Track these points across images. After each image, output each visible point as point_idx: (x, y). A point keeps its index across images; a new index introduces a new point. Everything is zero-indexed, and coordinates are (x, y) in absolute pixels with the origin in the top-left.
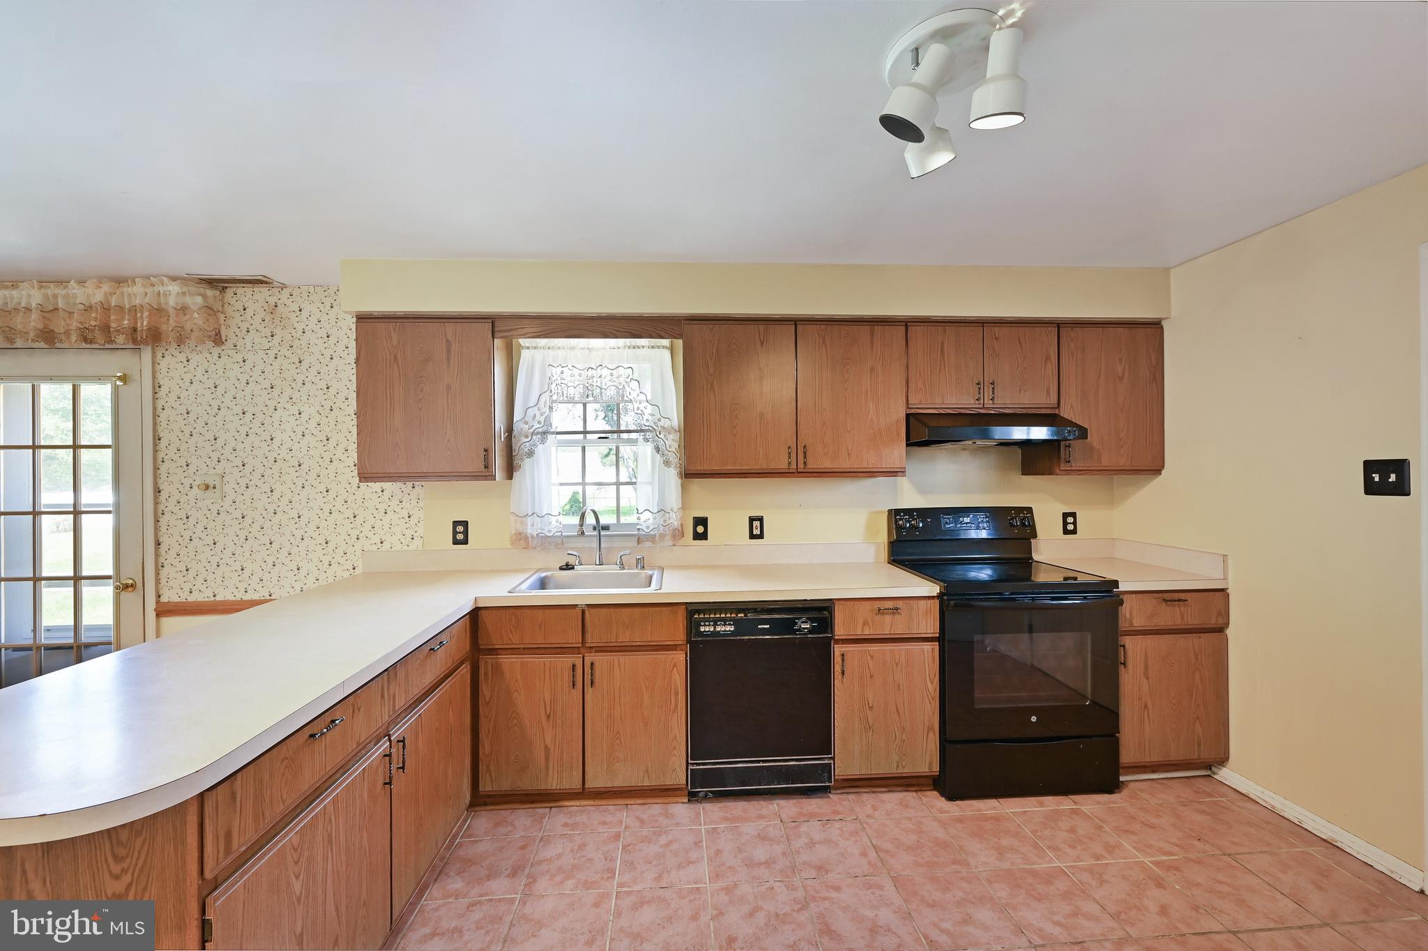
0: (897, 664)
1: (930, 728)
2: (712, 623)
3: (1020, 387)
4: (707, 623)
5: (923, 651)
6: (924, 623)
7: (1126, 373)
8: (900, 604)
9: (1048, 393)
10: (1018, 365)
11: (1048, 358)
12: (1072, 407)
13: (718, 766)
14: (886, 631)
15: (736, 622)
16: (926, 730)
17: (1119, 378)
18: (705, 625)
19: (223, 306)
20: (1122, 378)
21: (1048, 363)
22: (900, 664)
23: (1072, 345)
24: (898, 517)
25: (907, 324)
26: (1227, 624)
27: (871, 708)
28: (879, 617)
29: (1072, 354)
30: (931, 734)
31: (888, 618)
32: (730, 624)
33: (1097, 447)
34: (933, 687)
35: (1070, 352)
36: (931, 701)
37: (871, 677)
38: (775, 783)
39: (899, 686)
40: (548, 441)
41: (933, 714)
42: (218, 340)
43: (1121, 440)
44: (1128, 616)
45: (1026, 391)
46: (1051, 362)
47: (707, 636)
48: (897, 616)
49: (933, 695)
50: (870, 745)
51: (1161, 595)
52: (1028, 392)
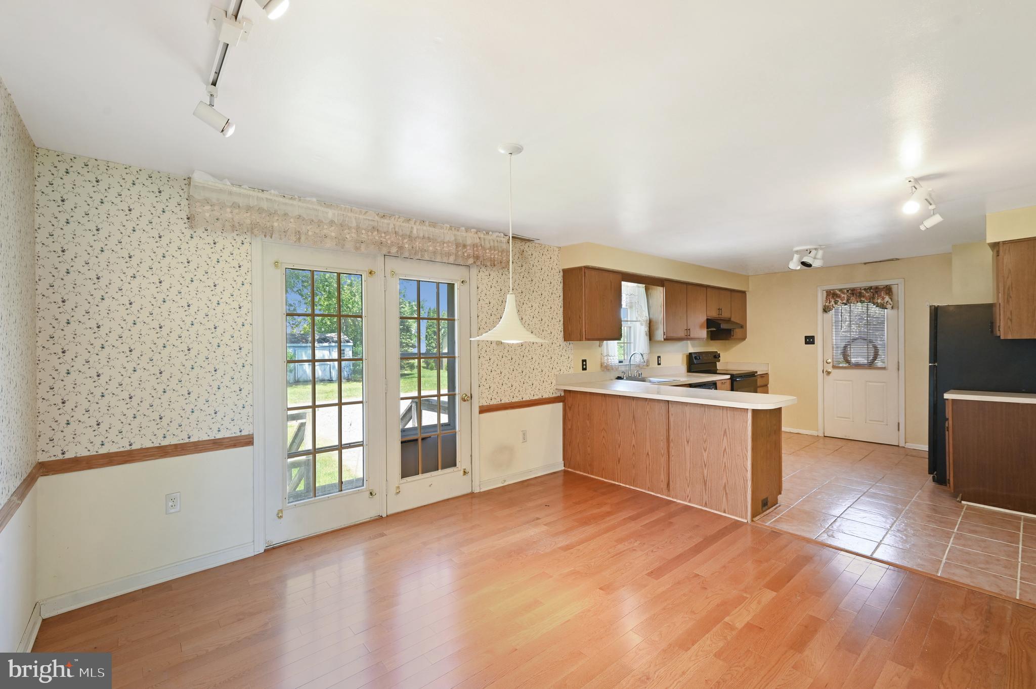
24: (690, 357)
25: (707, 287)
26: (768, 384)
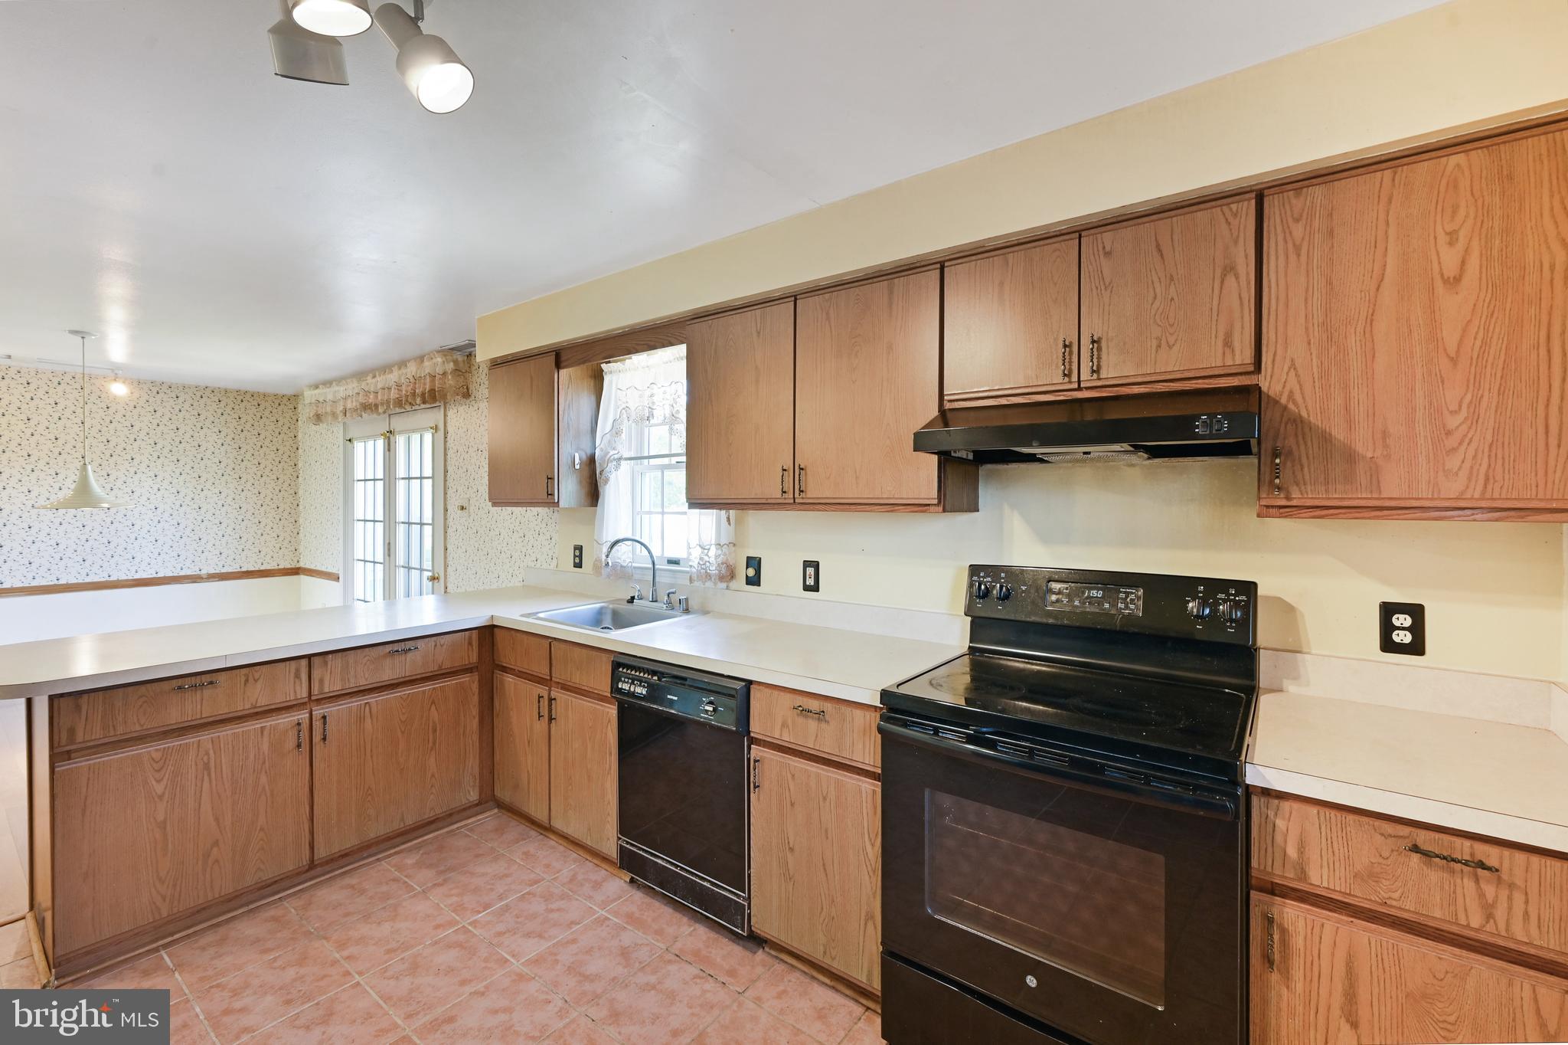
0: (825, 799)
1: (870, 917)
2: (630, 681)
3: (1159, 339)
4: (626, 680)
5: (860, 791)
6: (861, 746)
7: (1474, 262)
8: (828, 707)
9: (1228, 343)
10: (1155, 298)
11: (1230, 269)
12: (1293, 366)
13: (641, 852)
14: (809, 744)
15: (651, 686)
16: (863, 917)
17: (1446, 281)
18: (624, 682)
19: (470, 367)
20: (1458, 279)
21: (1231, 280)
22: (828, 800)
23: (1298, 231)
24: (975, 578)
25: (944, 264)
27: (791, 850)
28: (800, 720)
29: (1298, 249)
30: (870, 924)
31: (812, 724)
32: (644, 687)
33: (1369, 455)
34: (873, 851)
35: (1290, 245)
36: (871, 874)
37: (792, 804)
38: (690, 901)
39: (826, 831)
40: (621, 467)
41: (874, 897)
42: (467, 395)
43: (1449, 433)
44: (1292, 852)
45: (1170, 347)
46: (1237, 277)
47: (624, 694)
48: (823, 725)
49: (873, 866)
50: (791, 904)
51: (1405, 830)
52: (1176, 348)
